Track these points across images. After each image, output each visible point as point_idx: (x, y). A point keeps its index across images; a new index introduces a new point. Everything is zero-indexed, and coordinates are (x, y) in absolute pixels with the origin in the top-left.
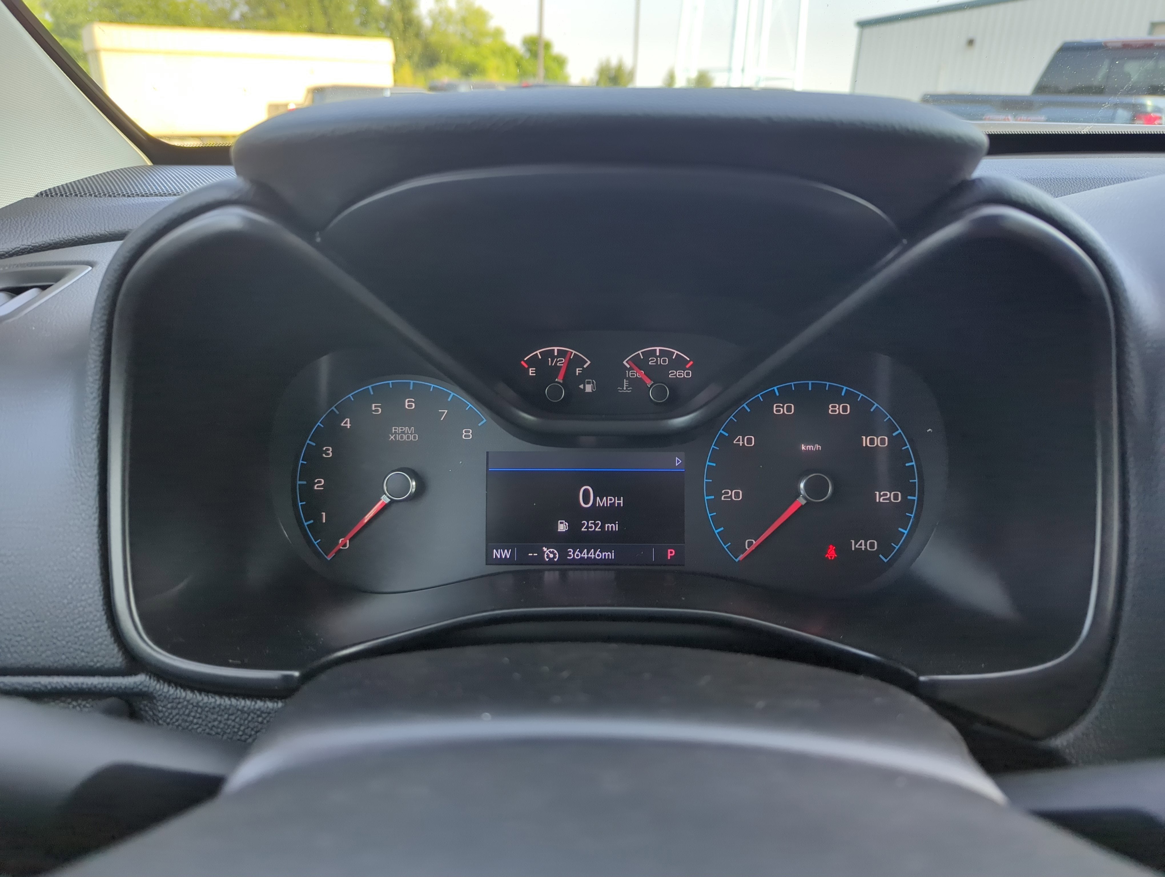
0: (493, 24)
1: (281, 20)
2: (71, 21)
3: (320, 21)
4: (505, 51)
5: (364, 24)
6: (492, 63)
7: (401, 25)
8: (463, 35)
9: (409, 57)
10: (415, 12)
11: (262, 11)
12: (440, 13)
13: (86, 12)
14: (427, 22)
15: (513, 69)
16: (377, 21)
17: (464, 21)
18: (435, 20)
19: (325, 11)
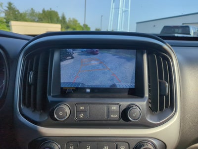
0: (78, 22)
1: (43, 21)
2: (9, 21)
4: (80, 26)
7: (63, 22)
9: (64, 27)
11: (40, 20)
12: (70, 20)
13: (11, 19)
14: (68, 22)
16: (59, 21)
17: (74, 22)
19: (51, 20)
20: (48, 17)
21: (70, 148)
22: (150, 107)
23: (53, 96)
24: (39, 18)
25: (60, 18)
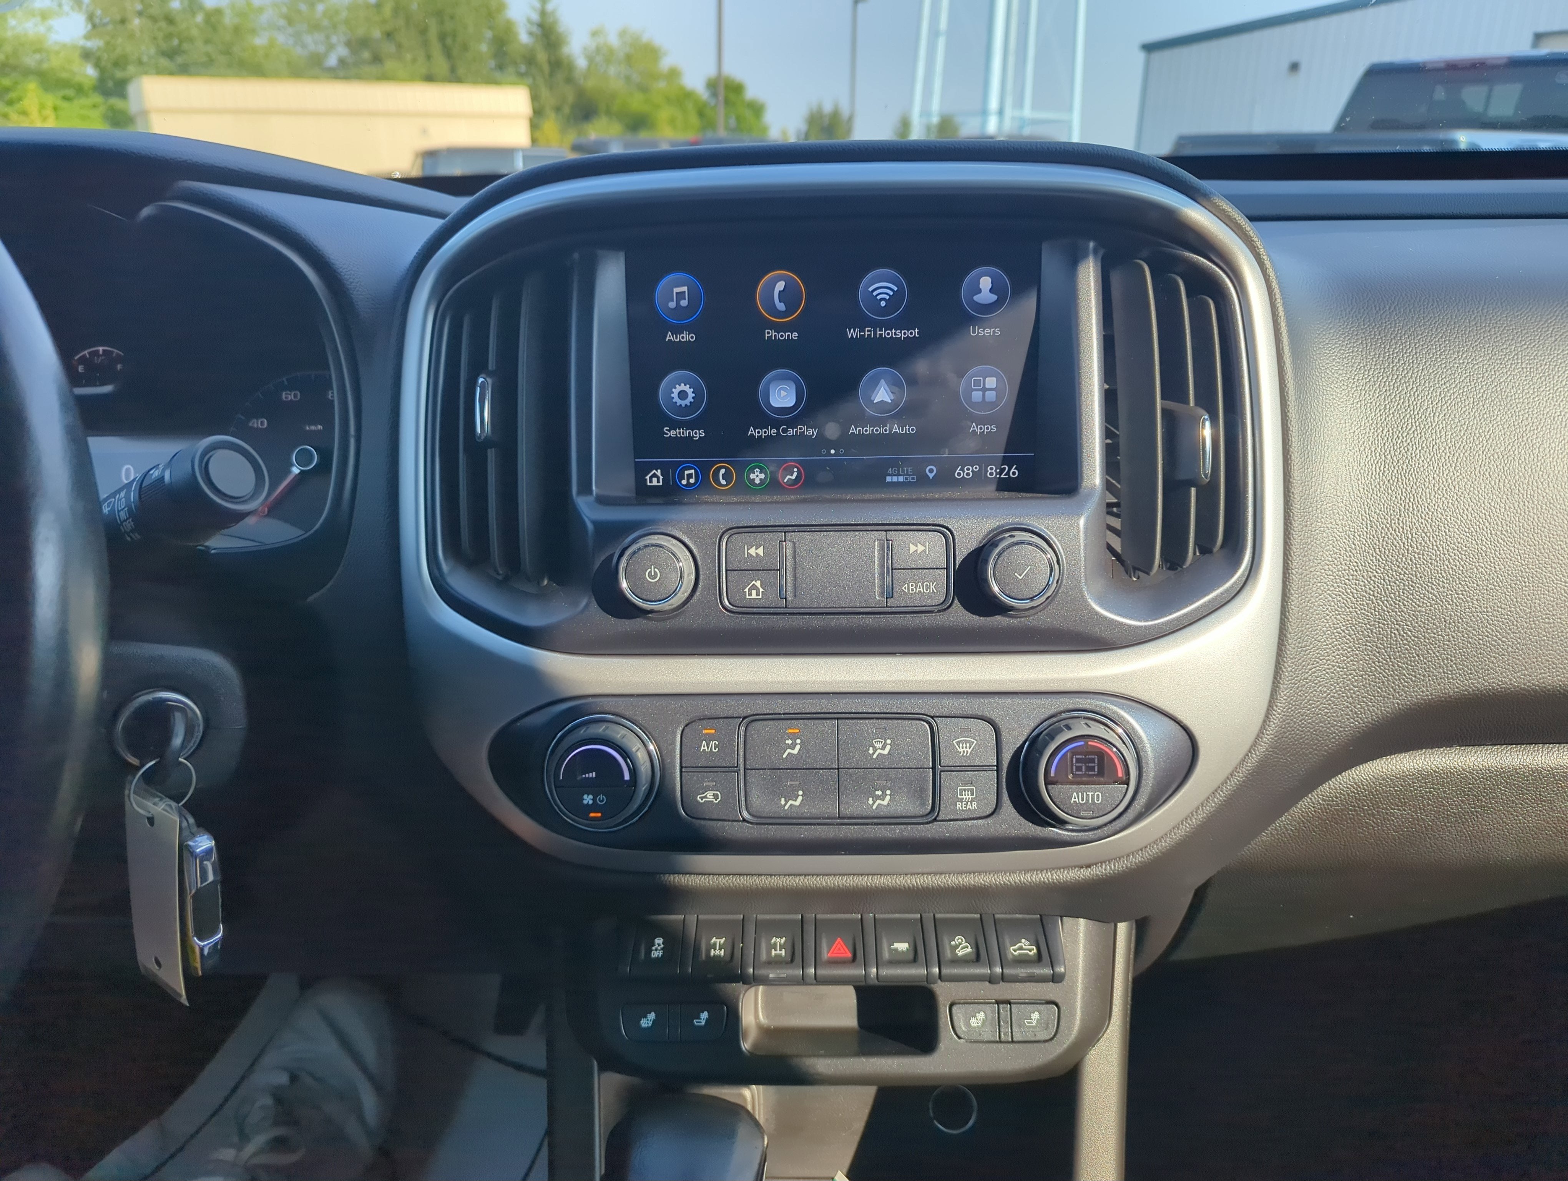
0: (666, 63)
1: (390, 65)
2: (119, 74)
3: (441, 64)
4: (684, 97)
5: (501, 67)
6: (664, 114)
7: (546, 68)
8: (628, 79)
9: (558, 109)
10: (566, 50)
11: (366, 55)
12: (598, 50)
13: (140, 63)
14: (581, 63)
15: (694, 120)
16: (515, 63)
17: (629, 59)
18: (591, 59)
19: (448, 53)
20: (424, 32)
21: (704, 747)
22: (1110, 548)
23: (603, 501)
24: (357, 44)
25: (524, 37)
